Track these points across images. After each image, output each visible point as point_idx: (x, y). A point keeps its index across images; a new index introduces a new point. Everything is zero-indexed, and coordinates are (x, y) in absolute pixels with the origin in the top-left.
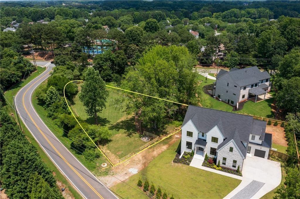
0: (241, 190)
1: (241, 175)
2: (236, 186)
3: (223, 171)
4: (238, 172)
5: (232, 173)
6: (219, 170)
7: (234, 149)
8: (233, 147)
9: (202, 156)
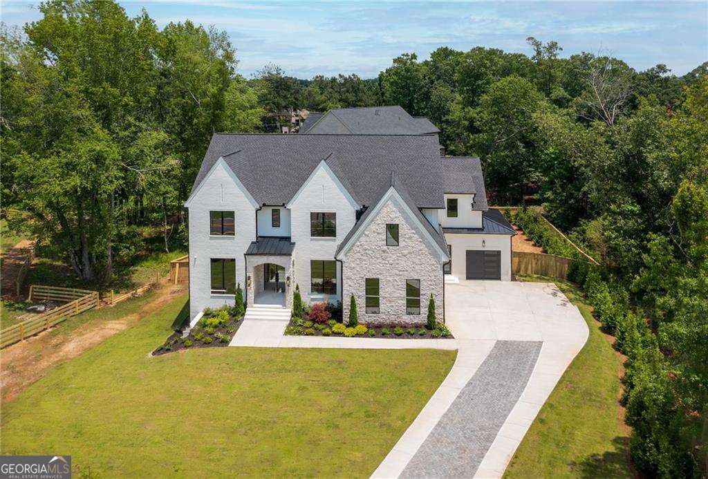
0: (469, 384)
1: (447, 336)
2: (442, 372)
3: (373, 336)
4: (432, 328)
5: (411, 336)
6: (358, 335)
7: (404, 230)
8: (396, 222)
9: (280, 306)
